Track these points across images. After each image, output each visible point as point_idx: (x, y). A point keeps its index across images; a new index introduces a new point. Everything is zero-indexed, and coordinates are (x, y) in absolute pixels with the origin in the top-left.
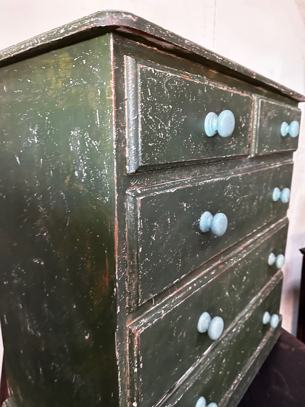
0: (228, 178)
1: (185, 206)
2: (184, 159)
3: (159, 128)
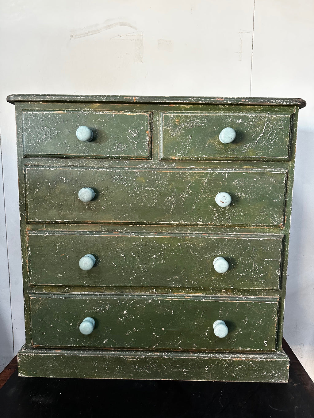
0: (117, 171)
1: (65, 180)
2: (59, 153)
3: (37, 137)
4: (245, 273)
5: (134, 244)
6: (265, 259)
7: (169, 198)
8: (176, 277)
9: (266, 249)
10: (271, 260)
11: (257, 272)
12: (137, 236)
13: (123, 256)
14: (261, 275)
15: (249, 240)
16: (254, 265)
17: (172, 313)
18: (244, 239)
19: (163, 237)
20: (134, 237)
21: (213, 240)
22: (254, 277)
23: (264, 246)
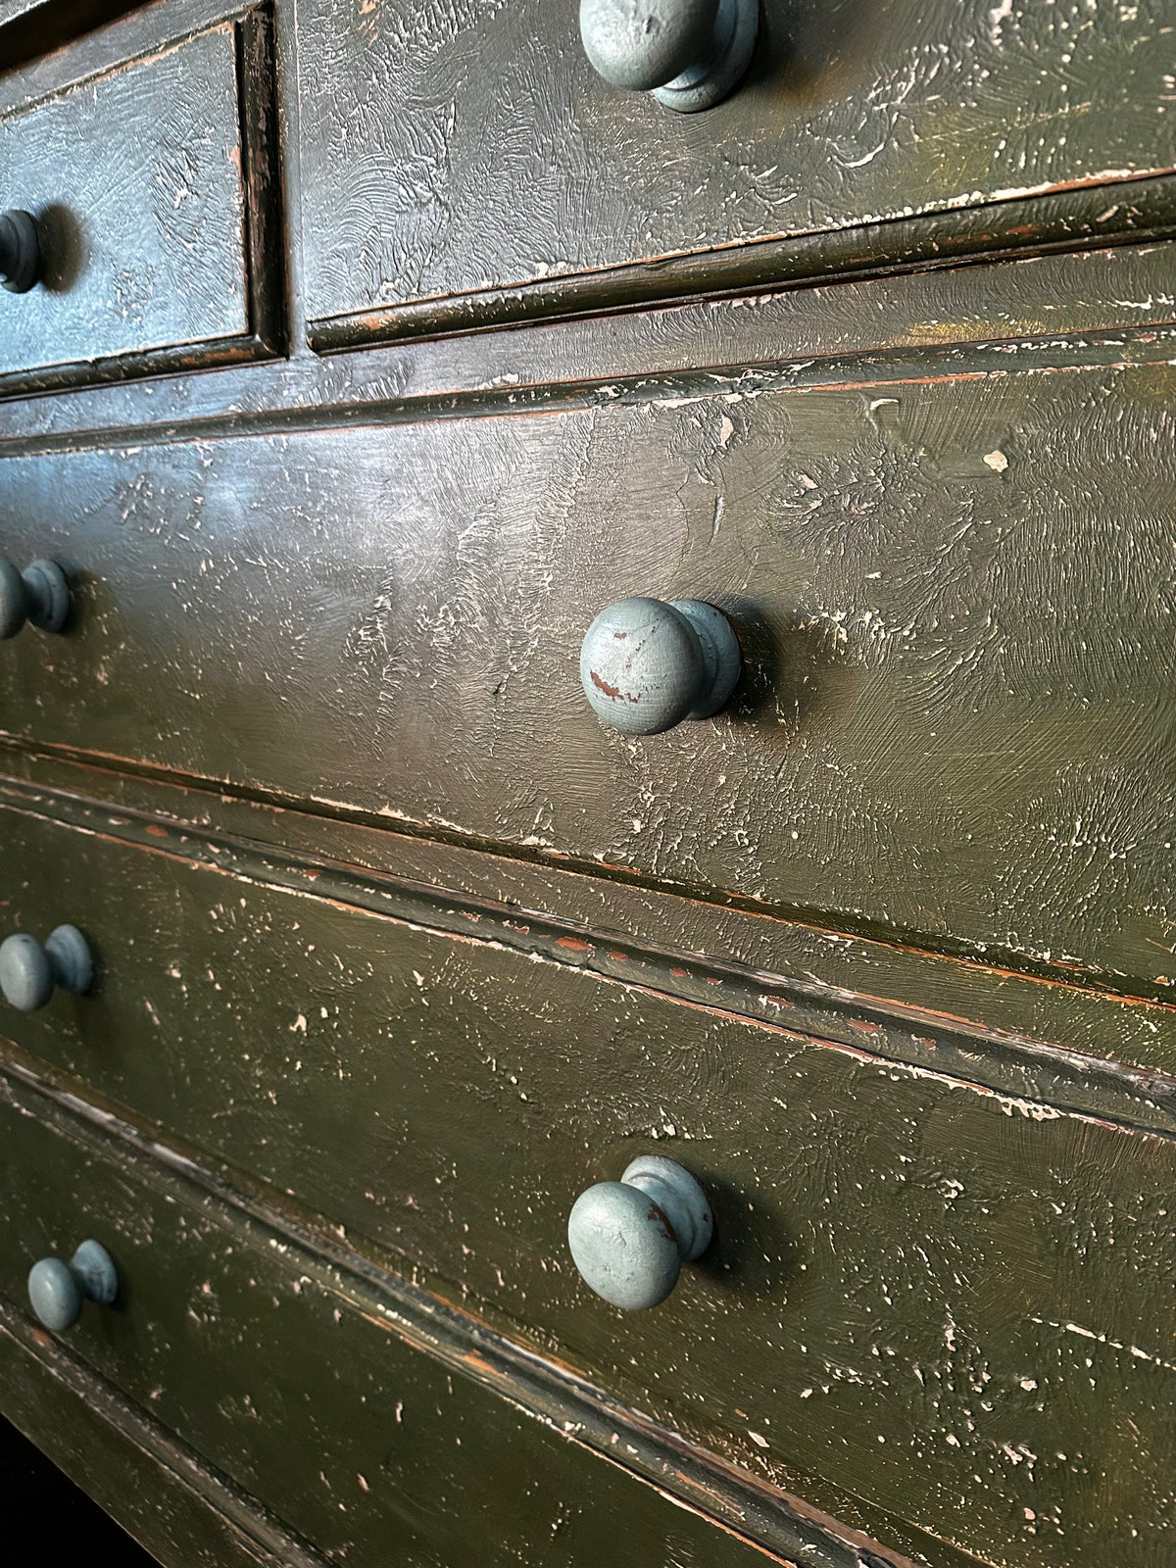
4: (866, 1369)
5: (215, 916)
6: (1071, 1327)
7: (361, 632)
8: (411, 1201)
9: (1082, 1222)
10: (1137, 1352)
11: (977, 1414)
12: (224, 873)
13: (176, 974)
14: (1016, 1458)
15: (909, 1082)
16: (949, 1335)
17: (399, 1419)
18: (864, 1059)
19: (334, 903)
20: (211, 872)
21: (619, 1009)
22: (952, 1440)
23: (1061, 1193)
